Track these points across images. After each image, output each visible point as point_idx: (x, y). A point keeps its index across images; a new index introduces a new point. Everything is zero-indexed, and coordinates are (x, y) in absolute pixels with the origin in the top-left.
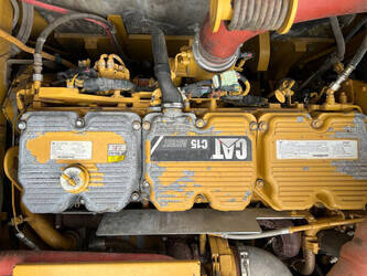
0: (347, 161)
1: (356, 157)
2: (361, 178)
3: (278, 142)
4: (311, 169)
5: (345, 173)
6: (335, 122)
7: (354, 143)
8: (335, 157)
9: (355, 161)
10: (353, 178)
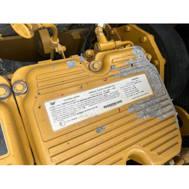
0: (145, 101)
1: (151, 93)
2: (165, 116)
3: (47, 105)
4: (107, 128)
5: (148, 117)
6: (113, 58)
7: (143, 77)
8: (130, 100)
9: (152, 98)
10: (159, 119)
